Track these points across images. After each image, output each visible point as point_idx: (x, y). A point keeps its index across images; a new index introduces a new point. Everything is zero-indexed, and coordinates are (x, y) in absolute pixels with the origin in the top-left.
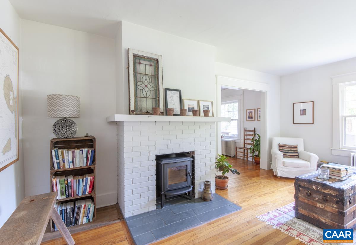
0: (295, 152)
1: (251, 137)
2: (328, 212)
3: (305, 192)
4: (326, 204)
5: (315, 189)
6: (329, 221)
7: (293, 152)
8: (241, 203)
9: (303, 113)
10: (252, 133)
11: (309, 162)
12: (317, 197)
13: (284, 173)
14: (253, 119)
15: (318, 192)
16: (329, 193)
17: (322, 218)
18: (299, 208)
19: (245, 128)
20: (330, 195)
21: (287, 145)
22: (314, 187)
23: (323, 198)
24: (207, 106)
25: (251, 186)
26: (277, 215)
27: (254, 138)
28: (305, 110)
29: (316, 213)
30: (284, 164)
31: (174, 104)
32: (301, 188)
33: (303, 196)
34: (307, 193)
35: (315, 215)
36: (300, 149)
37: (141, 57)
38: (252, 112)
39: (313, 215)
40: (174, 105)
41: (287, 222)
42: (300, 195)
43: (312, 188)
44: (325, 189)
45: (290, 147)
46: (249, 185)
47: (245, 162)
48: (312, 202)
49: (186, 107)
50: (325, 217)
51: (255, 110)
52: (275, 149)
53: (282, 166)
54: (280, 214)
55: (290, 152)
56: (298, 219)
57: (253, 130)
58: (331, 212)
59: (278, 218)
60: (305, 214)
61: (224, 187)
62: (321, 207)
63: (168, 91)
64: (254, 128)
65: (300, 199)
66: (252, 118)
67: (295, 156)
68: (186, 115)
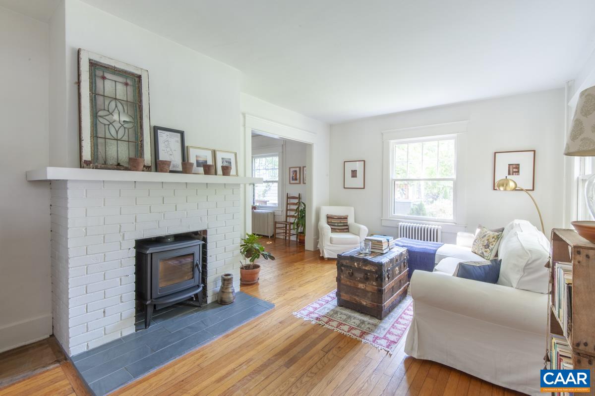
0: (345, 224)
1: (295, 207)
2: (368, 292)
3: (347, 272)
4: (367, 283)
5: (356, 266)
6: (370, 302)
7: (342, 224)
8: (275, 299)
9: (354, 174)
10: (296, 201)
11: (358, 237)
12: (359, 276)
13: (331, 252)
14: (298, 182)
15: (359, 270)
16: (369, 269)
17: (363, 301)
18: (341, 294)
19: (288, 194)
20: (370, 271)
21: (336, 216)
22: (356, 264)
23: (364, 277)
24: (227, 160)
25: (290, 274)
26: (318, 306)
27: (298, 208)
28: (356, 171)
29: (358, 296)
30: (331, 240)
31: (171, 153)
32: (343, 268)
33: (346, 277)
34: (349, 273)
35: (357, 299)
36: (351, 221)
37: (106, 68)
38: (296, 171)
39: (355, 299)
40: (171, 155)
41: (328, 313)
42: (342, 277)
43: (354, 265)
44: (366, 266)
45: (340, 218)
46: (288, 274)
47: (287, 242)
48: (354, 284)
49: (193, 160)
50: (366, 298)
51: (300, 168)
52: (323, 223)
53: (329, 244)
54: (321, 305)
55: (340, 224)
56: (341, 307)
57: (298, 196)
58: (371, 292)
59: (318, 310)
60: (347, 299)
61: (254, 281)
62: (362, 287)
63: (159, 131)
64: (299, 194)
65: (342, 282)
66: (296, 179)
67: (345, 230)
68: (193, 172)
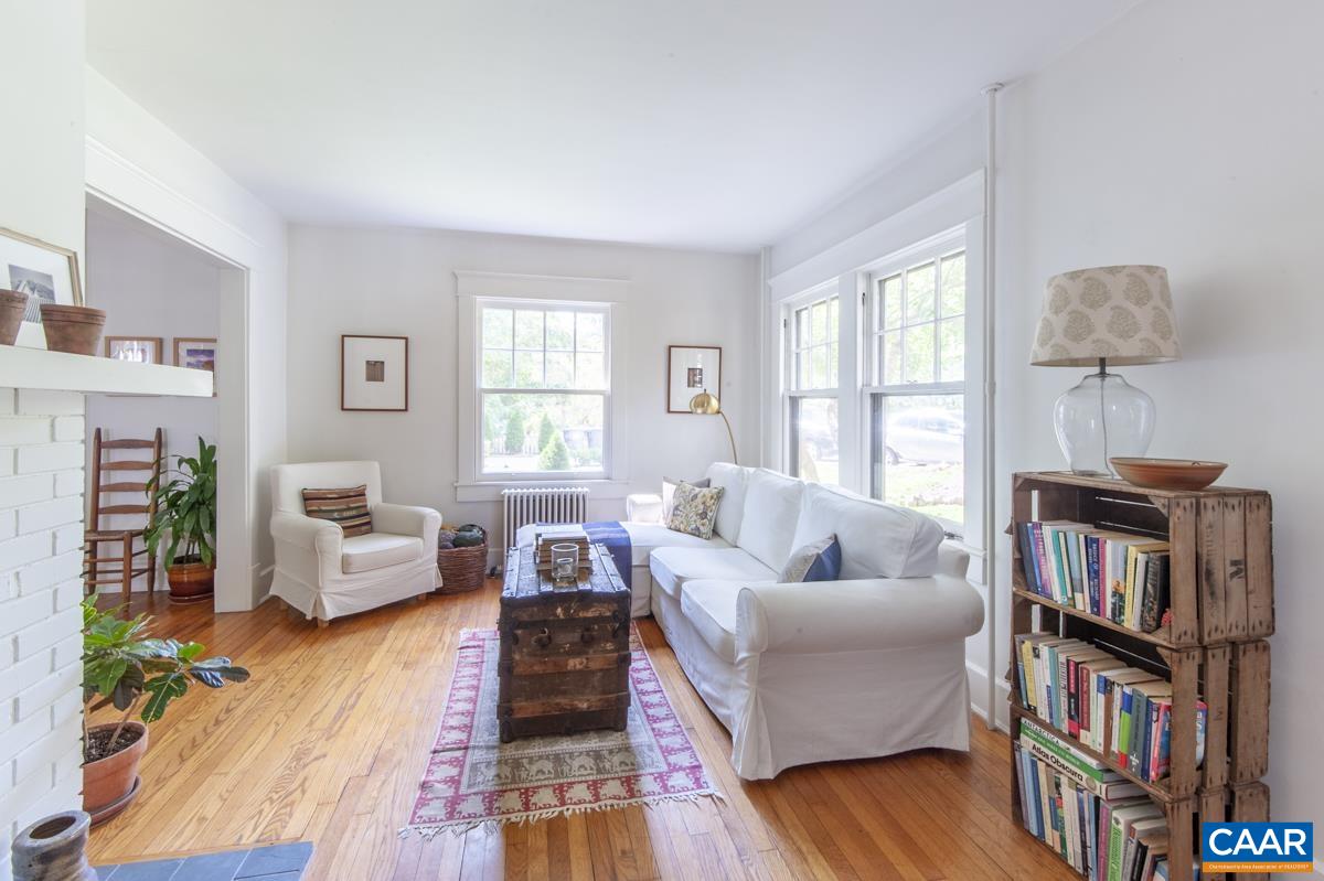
0: (362, 511)
1: (145, 476)
2: (593, 672)
3: (534, 639)
4: (591, 651)
5: (562, 617)
6: (599, 697)
7: (354, 513)
9: (375, 371)
10: (147, 455)
11: (419, 539)
12: (566, 639)
13: (343, 599)
15: (570, 623)
16: (597, 614)
17: (580, 701)
18: (515, 705)
19: (99, 431)
20: (600, 619)
21: (331, 491)
22: (559, 610)
23: (582, 637)
26: (454, 772)
27: (156, 479)
28: (383, 363)
29: (564, 693)
30: (346, 565)
32: (519, 632)
33: (530, 654)
34: (539, 641)
35: (563, 701)
36: (374, 499)
39: (558, 704)
41: (498, 776)
42: (517, 657)
43: (555, 615)
44: (587, 607)
45: (344, 495)
48: (555, 664)
50: (587, 691)
51: (160, 342)
52: (292, 514)
53: (340, 576)
54: (459, 763)
55: (346, 514)
56: (513, 744)
57: (152, 437)
58: (601, 670)
60: (533, 713)
61: (121, 794)
62: (578, 667)
64: (159, 431)
65: (518, 670)
67: (364, 528)
